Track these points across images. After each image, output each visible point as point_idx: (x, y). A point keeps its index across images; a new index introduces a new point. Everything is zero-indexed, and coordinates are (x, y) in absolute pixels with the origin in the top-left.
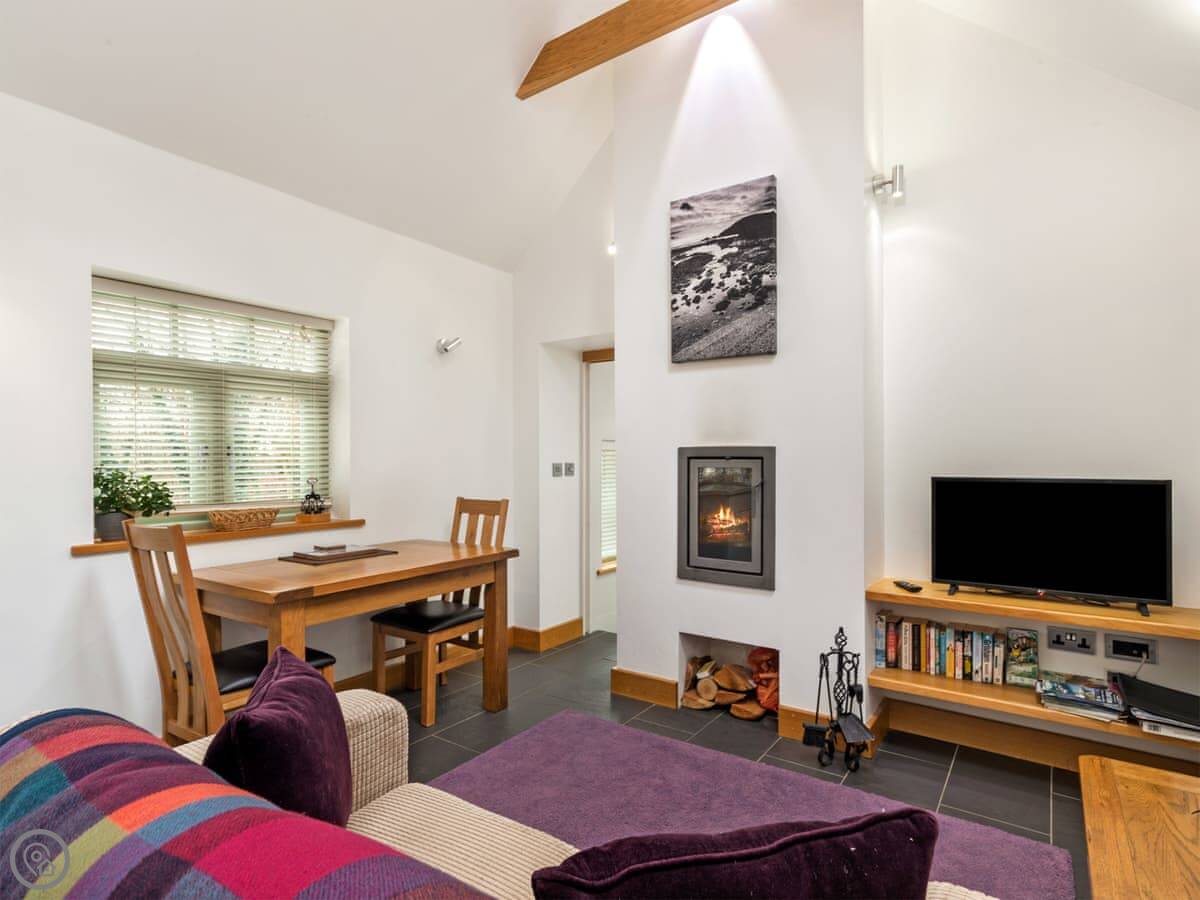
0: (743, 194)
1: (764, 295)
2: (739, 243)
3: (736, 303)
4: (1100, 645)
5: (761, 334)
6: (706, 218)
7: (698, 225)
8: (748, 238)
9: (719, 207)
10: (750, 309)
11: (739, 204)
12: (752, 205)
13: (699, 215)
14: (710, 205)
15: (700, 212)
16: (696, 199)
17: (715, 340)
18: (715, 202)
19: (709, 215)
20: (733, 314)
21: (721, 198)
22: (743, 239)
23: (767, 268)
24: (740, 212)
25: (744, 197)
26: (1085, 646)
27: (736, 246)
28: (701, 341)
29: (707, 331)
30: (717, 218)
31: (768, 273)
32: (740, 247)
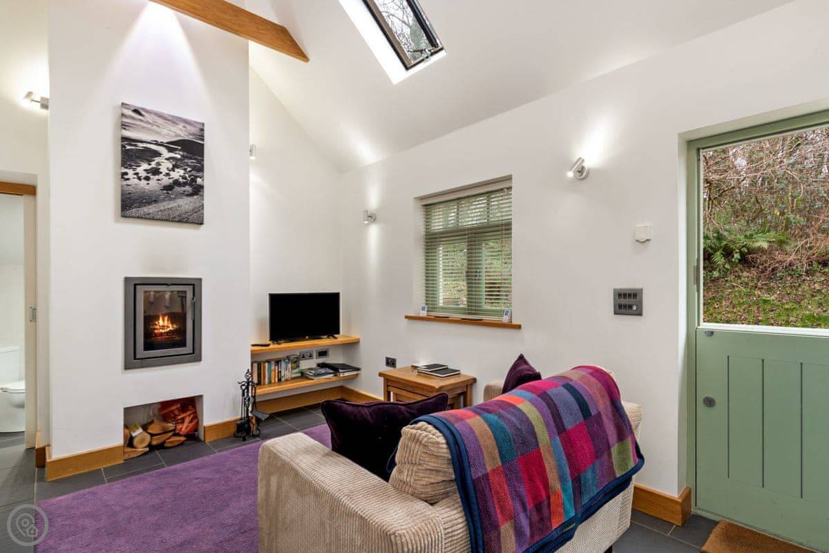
0: (184, 124)
1: (198, 190)
2: (181, 153)
3: (178, 189)
4: (315, 355)
5: (196, 212)
6: (155, 127)
7: (149, 129)
8: (188, 153)
9: (167, 125)
10: (188, 195)
11: (181, 130)
12: (191, 134)
13: (149, 123)
14: (160, 121)
15: (151, 121)
16: (148, 111)
17: (162, 208)
18: (164, 121)
19: (158, 126)
20: (176, 195)
21: (168, 120)
22: (184, 151)
23: (200, 174)
24: (182, 135)
25: (184, 127)
26: (311, 356)
27: (179, 154)
28: (150, 207)
29: (156, 201)
30: (165, 131)
31: (201, 178)
32: (183, 156)
